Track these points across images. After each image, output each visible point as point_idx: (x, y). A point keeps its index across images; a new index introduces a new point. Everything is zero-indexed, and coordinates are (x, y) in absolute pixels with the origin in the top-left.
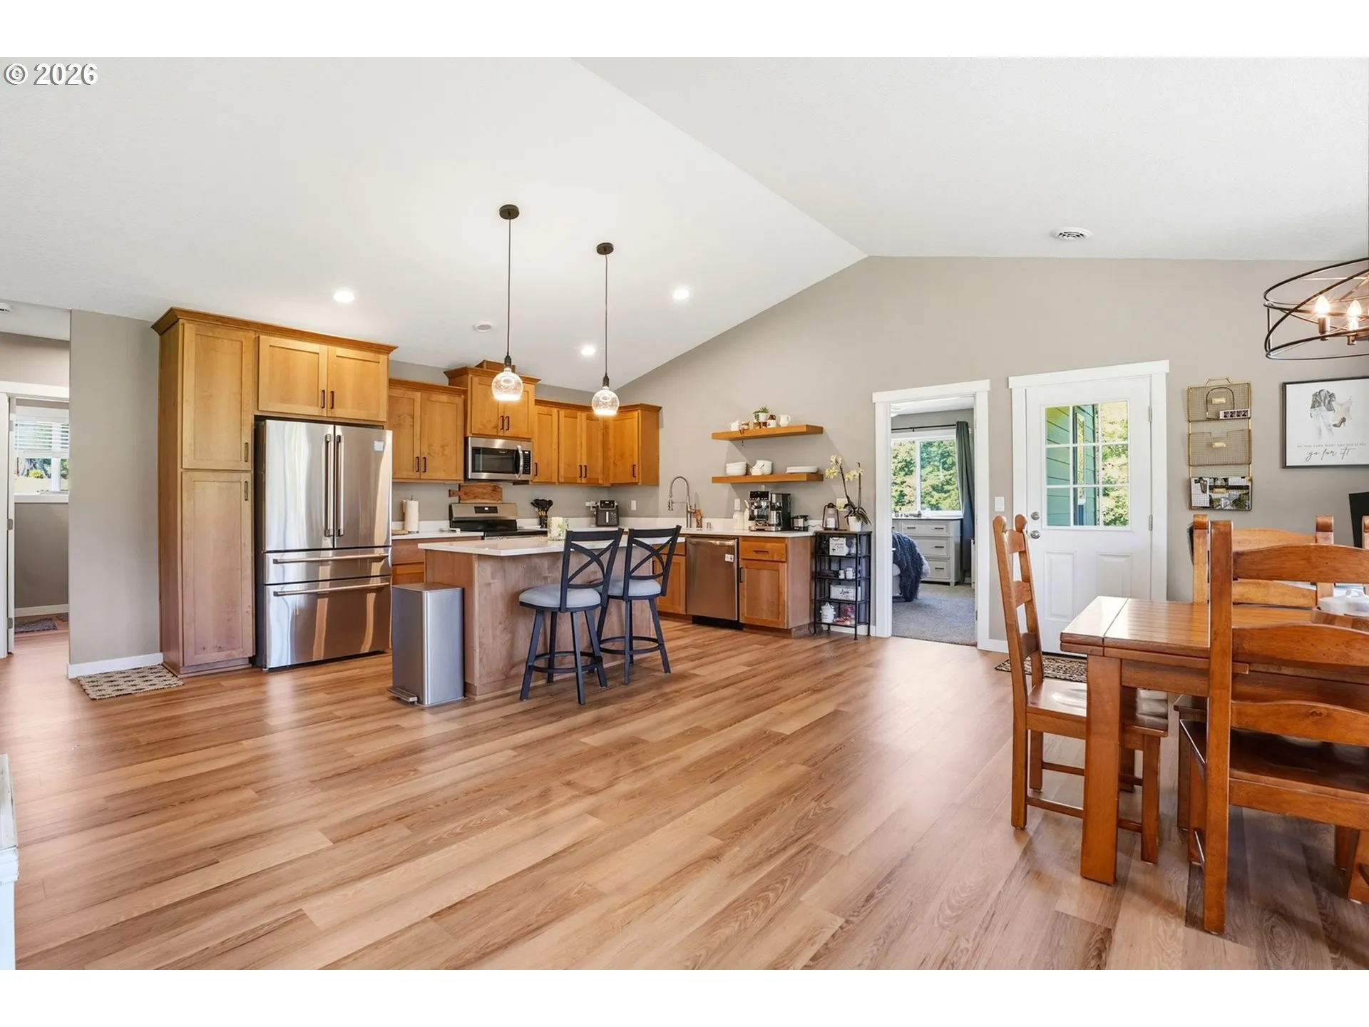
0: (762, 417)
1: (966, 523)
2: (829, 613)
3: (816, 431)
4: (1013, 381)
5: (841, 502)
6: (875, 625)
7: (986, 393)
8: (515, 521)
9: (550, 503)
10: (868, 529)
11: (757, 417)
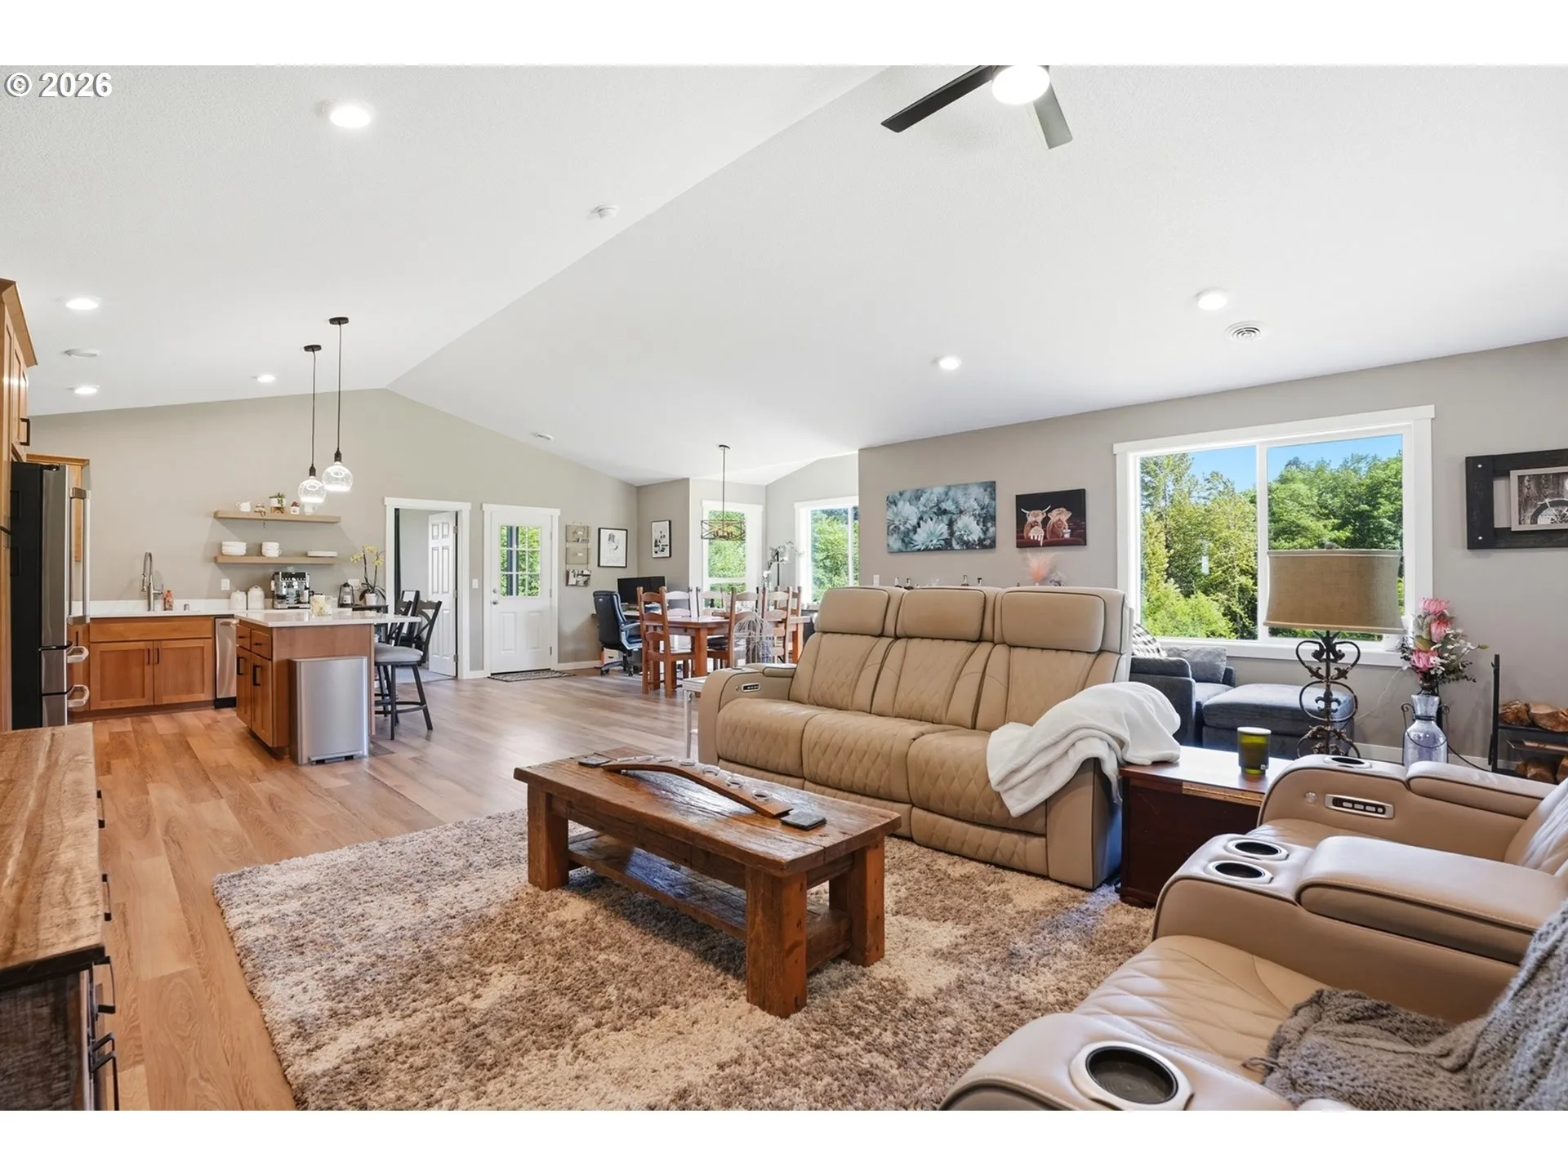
3: (338, 521)
4: (486, 507)
5: (355, 583)
7: (469, 511)
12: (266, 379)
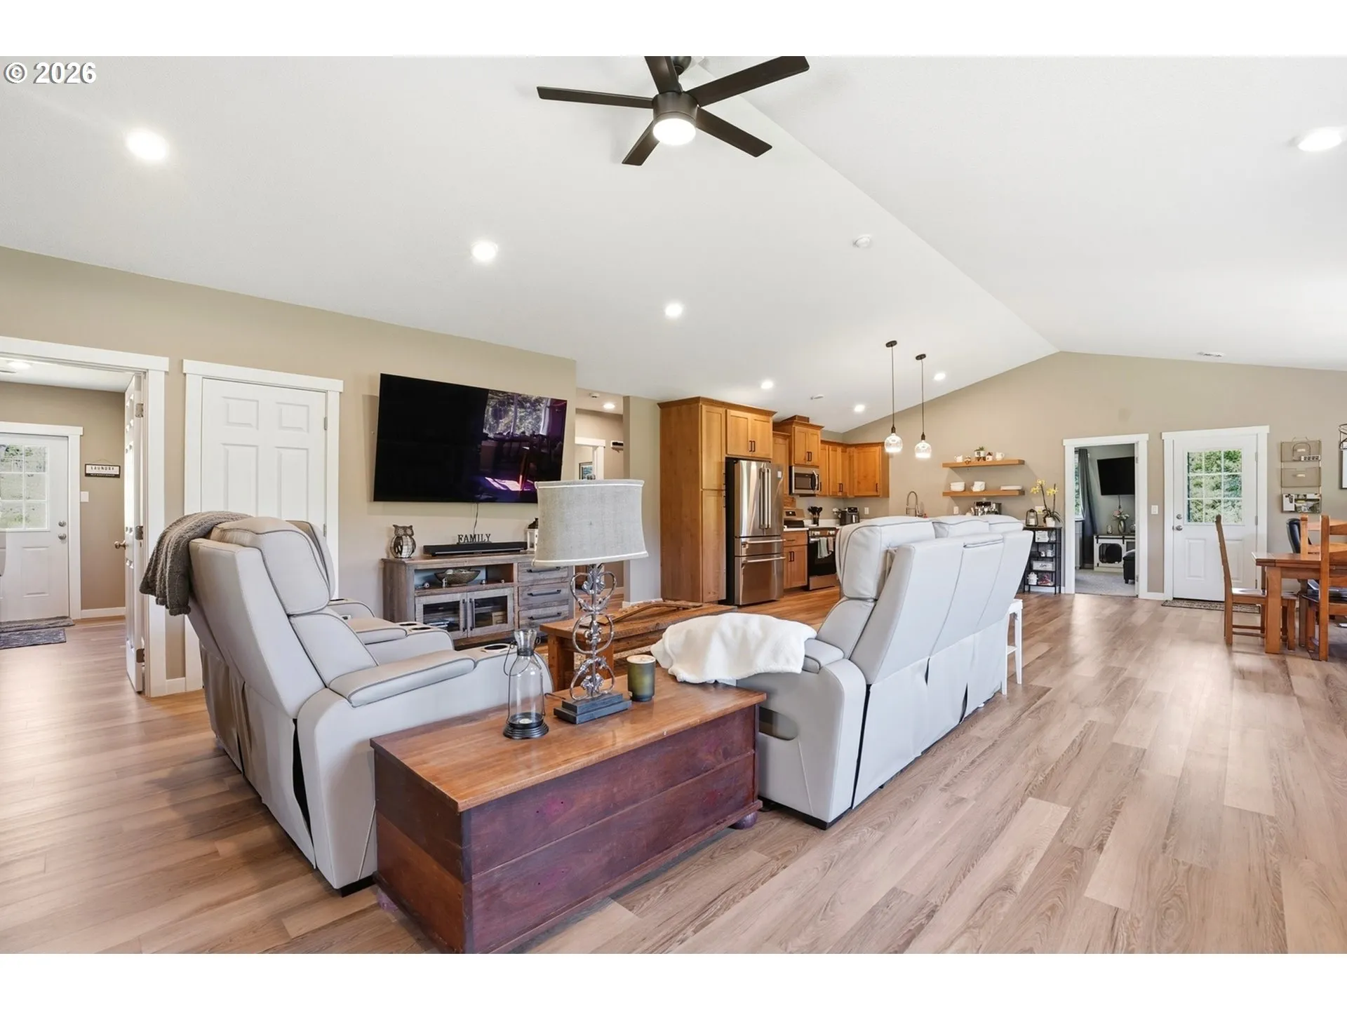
0: (982, 453)
1: (1088, 524)
2: (1033, 579)
3: (1022, 463)
4: (1165, 435)
5: (1039, 509)
6: (1064, 586)
7: (1146, 442)
8: (802, 521)
9: (821, 509)
10: (1060, 525)
11: (979, 453)
12: (859, 408)
